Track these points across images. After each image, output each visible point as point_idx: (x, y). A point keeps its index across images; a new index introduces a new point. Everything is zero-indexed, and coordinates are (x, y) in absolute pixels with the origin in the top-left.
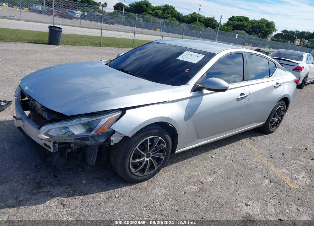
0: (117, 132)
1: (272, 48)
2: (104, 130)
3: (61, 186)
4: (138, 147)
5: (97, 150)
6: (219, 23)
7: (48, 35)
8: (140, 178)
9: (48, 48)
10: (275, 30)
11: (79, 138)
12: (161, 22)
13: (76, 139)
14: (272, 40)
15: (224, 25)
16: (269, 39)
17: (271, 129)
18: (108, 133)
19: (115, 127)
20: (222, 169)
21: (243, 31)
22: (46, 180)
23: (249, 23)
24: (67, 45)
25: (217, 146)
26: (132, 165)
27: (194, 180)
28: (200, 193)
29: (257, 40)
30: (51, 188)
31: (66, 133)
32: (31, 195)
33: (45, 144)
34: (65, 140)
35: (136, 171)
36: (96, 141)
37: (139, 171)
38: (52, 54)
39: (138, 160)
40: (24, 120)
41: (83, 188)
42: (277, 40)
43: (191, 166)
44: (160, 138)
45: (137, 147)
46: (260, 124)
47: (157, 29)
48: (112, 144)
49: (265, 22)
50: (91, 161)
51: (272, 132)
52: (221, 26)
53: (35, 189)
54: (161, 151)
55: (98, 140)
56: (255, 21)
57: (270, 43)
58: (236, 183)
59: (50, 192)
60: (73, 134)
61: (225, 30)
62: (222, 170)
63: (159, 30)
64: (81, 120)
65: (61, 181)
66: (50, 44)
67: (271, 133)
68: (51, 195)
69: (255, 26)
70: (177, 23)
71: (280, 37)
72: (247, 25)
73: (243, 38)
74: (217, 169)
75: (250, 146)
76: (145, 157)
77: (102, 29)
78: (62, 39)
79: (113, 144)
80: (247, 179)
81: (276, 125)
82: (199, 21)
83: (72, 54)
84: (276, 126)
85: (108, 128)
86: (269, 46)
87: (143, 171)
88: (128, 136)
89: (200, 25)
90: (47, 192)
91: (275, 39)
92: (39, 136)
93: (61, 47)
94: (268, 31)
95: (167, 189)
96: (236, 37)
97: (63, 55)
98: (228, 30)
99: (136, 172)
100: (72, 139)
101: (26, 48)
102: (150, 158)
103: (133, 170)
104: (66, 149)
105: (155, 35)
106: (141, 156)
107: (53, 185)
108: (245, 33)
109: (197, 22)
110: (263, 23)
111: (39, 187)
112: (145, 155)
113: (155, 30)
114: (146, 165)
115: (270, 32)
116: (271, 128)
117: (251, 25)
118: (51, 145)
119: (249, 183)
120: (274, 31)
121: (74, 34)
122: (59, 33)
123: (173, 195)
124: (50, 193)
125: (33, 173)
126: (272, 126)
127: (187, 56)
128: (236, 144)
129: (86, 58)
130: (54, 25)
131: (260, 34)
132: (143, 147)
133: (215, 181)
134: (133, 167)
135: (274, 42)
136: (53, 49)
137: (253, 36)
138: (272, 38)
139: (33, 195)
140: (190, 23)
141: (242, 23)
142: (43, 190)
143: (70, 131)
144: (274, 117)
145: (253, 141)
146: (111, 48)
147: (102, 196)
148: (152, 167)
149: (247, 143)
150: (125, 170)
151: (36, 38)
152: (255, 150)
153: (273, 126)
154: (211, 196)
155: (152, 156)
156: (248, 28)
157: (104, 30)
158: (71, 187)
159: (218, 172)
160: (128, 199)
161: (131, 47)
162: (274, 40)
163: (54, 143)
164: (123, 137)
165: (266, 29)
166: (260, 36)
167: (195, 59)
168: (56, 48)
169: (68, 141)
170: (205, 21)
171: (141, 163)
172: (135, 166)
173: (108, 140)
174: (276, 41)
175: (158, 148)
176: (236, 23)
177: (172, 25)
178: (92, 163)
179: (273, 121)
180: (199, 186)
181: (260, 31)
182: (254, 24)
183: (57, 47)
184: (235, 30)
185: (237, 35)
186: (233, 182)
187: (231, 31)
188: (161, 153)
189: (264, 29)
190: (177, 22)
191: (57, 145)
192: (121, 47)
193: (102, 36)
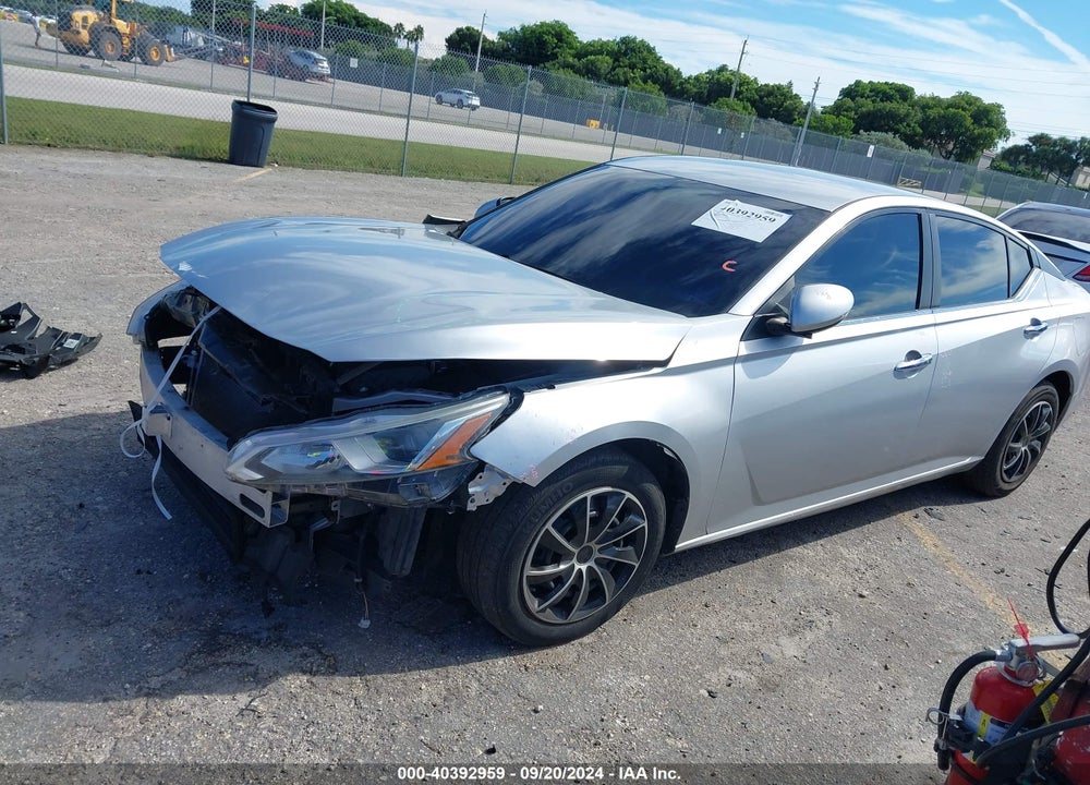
0: (492, 468)
1: (994, 197)
2: (447, 458)
3: (288, 646)
4: (553, 526)
5: (420, 526)
6: (809, 104)
7: (229, 130)
8: (556, 631)
9: (226, 176)
10: (1006, 134)
11: (364, 482)
12: (605, 96)
13: (354, 485)
14: (993, 167)
15: (826, 111)
16: (983, 164)
17: (1004, 481)
18: (461, 468)
19: (486, 450)
20: (835, 613)
21: (891, 135)
22: (236, 625)
23: (913, 106)
24: (289, 165)
25: (815, 533)
26: (530, 586)
27: (736, 648)
28: (760, 694)
29: (937, 166)
30: (255, 651)
31: (319, 463)
32: (188, 671)
33: (244, 498)
34: (316, 486)
35: (542, 607)
36: (419, 495)
37: (554, 607)
38: (241, 195)
39: (550, 570)
40: (175, 414)
41: (360, 659)
42: (1010, 168)
43: (728, 600)
44: (628, 495)
45: (549, 526)
46: (968, 461)
47: (592, 121)
48: (471, 507)
49: (970, 105)
50: (398, 565)
51: (1005, 493)
52: (814, 112)
53: (199, 652)
54: (628, 541)
55: (427, 493)
56: (937, 101)
57: (984, 178)
58: (886, 668)
59: (252, 665)
60: (348, 467)
61: (826, 130)
62: (836, 619)
63: (598, 123)
64: (373, 422)
65: (286, 630)
66: (233, 160)
67: (999, 497)
68: (255, 675)
69: (934, 118)
70: (661, 99)
71: (1021, 158)
72: (907, 115)
73: (890, 159)
74: (817, 615)
75: (928, 539)
76: (574, 561)
77: (408, 117)
78: (273, 146)
79: (474, 509)
80: (925, 654)
81: (1023, 467)
82: (737, 94)
83: (307, 196)
84: (1021, 472)
85: (462, 450)
86: (981, 187)
87: (564, 606)
88: (526, 481)
89: (740, 108)
90: (240, 666)
91: (1005, 165)
92: (230, 470)
93: (270, 173)
94: (980, 136)
95: (647, 677)
96: (869, 155)
97: (275, 199)
98: (837, 129)
99: (543, 610)
100: (341, 485)
101: (153, 174)
102: (591, 563)
103: (534, 604)
104: (310, 517)
105: (586, 142)
106: (561, 556)
107: (259, 641)
108: (898, 142)
109: (732, 100)
110: (964, 109)
111: (214, 648)
112: (576, 551)
113: (582, 123)
114: (575, 588)
115: (988, 142)
116: (1002, 478)
117: (920, 115)
118: (265, 501)
119: (932, 671)
120: (1000, 138)
121: (313, 129)
122: (265, 126)
123: (669, 697)
124: (252, 669)
125: (193, 597)
126: (1006, 471)
127: (729, 214)
128: (880, 528)
129: (356, 212)
130: (251, 101)
131: (951, 146)
132: (570, 524)
133: (811, 656)
134: (533, 593)
135: (1000, 174)
136: (244, 179)
137: (926, 152)
138: (993, 161)
139: (194, 673)
140: (706, 103)
141: (888, 105)
142: (228, 656)
143: (333, 458)
144: (1017, 439)
145: (939, 523)
146: (436, 182)
147: (423, 687)
148: (596, 593)
149: (919, 529)
150: (506, 603)
151: (185, 142)
152: (949, 554)
153: (1010, 472)
154: (799, 708)
155: (597, 555)
156: (908, 125)
157: (416, 118)
158: (320, 653)
159: (820, 624)
160: (515, 705)
161: (505, 180)
162: (1001, 170)
163: (277, 497)
164: (508, 484)
165: (972, 127)
166: (951, 153)
167: (755, 226)
168: (253, 175)
169: (327, 492)
170: (757, 97)
171: (559, 579)
172: (541, 589)
173: (460, 495)
174: (1006, 171)
175: (619, 529)
176: (868, 105)
177: (644, 109)
178: (402, 568)
179: (1012, 453)
180: (757, 669)
181: (949, 137)
182: (929, 112)
183: (257, 174)
184: (861, 131)
185: (872, 147)
186: (876, 664)
187: (849, 132)
188: (630, 548)
189: (967, 129)
190: (663, 98)
191: (285, 505)
192: (468, 180)
193: (409, 139)
